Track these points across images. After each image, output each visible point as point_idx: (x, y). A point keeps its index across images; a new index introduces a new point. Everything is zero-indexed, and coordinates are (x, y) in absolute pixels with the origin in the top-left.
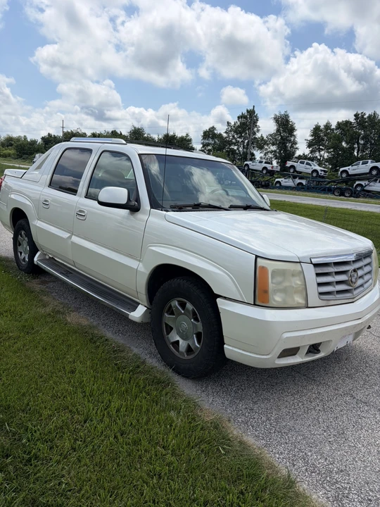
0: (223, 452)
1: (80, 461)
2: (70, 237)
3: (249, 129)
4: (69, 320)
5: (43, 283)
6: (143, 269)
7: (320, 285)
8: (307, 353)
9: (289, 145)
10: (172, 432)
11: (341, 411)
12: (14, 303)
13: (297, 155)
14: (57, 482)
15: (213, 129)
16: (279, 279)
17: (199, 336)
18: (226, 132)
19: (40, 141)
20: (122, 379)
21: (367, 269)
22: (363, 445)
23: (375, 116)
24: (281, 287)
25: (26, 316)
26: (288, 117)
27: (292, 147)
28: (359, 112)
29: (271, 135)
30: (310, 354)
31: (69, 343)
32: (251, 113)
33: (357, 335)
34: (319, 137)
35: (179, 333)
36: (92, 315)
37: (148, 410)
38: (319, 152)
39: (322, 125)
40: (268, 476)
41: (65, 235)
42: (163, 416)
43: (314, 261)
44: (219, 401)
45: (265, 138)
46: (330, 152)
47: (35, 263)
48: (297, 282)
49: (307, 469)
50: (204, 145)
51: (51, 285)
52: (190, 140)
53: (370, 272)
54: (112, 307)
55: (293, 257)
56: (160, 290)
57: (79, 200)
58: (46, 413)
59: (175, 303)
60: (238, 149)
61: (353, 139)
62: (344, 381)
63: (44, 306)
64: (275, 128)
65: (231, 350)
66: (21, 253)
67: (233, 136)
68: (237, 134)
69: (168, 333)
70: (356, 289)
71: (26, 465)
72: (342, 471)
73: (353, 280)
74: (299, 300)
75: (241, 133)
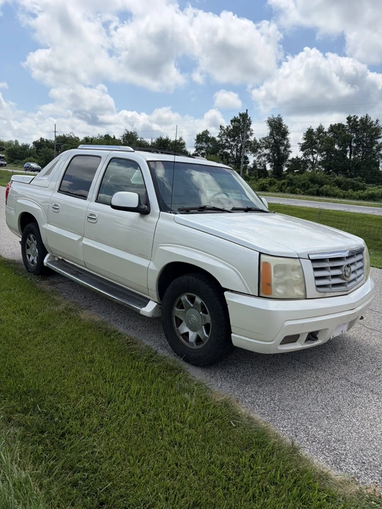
0: (234, 425)
1: (108, 435)
2: (81, 240)
3: (242, 132)
4: (82, 317)
5: (52, 284)
6: (154, 267)
7: (317, 278)
8: (306, 341)
9: (282, 148)
10: (188, 410)
11: (337, 392)
12: (28, 302)
13: (290, 158)
14: (90, 451)
15: (206, 133)
16: (280, 273)
17: (207, 327)
18: (219, 136)
19: (31, 145)
20: (137, 367)
21: (359, 265)
22: (358, 420)
23: (367, 119)
24: (282, 280)
25: (40, 314)
26: (282, 120)
27: (285, 150)
28: (352, 115)
29: (264, 139)
30: (309, 341)
31: (85, 336)
32: (244, 116)
33: (351, 324)
34: (312, 140)
35: (188, 325)
36: (103, 312)
37: (164, 392)
38: (313, 155)
39: (315, 128)
40: (274, 444)
41: (76, 238)
42: (178, 398)
43: (311, 257)
44: (227, 385)
45: (258, 141)
46: (324, 155)
47: (45, 264)
48: (297, 275)
49: (308, 439)
50: (198, 149)
51: (60, 285)
52: (184, 144)
53: (361, 268)
54: (124, 303)
55: (293, 253)
56: (170, 286)
57: (89, 205)
58: (73, 396)
59: (184, 298)
60: (231, 152)
61: (346, 142)
62: (339, 367)
63: (57, 304)
64: (269, 131)
65: (238, 339)
66: (29, 256)
67: (227, 140)
68: (230, 138)
69: (178, 326)
70: (349, 282)
71: (60, 439)
72: (339, 441)
73: (347, 274)
74: (299, 292)
75: (234, 137)
